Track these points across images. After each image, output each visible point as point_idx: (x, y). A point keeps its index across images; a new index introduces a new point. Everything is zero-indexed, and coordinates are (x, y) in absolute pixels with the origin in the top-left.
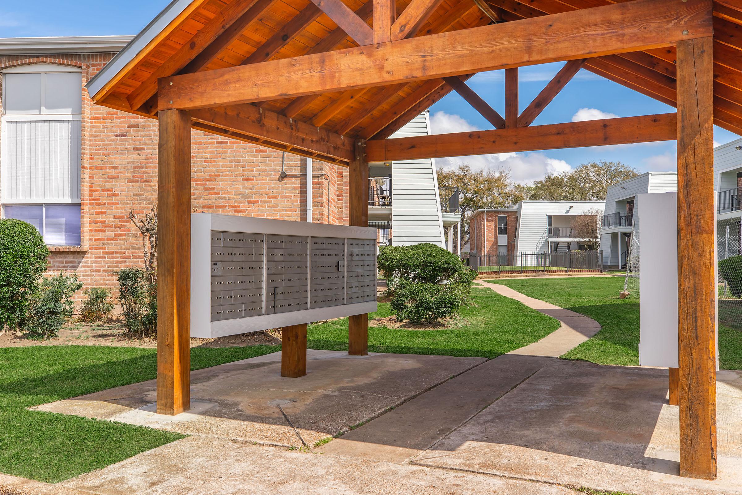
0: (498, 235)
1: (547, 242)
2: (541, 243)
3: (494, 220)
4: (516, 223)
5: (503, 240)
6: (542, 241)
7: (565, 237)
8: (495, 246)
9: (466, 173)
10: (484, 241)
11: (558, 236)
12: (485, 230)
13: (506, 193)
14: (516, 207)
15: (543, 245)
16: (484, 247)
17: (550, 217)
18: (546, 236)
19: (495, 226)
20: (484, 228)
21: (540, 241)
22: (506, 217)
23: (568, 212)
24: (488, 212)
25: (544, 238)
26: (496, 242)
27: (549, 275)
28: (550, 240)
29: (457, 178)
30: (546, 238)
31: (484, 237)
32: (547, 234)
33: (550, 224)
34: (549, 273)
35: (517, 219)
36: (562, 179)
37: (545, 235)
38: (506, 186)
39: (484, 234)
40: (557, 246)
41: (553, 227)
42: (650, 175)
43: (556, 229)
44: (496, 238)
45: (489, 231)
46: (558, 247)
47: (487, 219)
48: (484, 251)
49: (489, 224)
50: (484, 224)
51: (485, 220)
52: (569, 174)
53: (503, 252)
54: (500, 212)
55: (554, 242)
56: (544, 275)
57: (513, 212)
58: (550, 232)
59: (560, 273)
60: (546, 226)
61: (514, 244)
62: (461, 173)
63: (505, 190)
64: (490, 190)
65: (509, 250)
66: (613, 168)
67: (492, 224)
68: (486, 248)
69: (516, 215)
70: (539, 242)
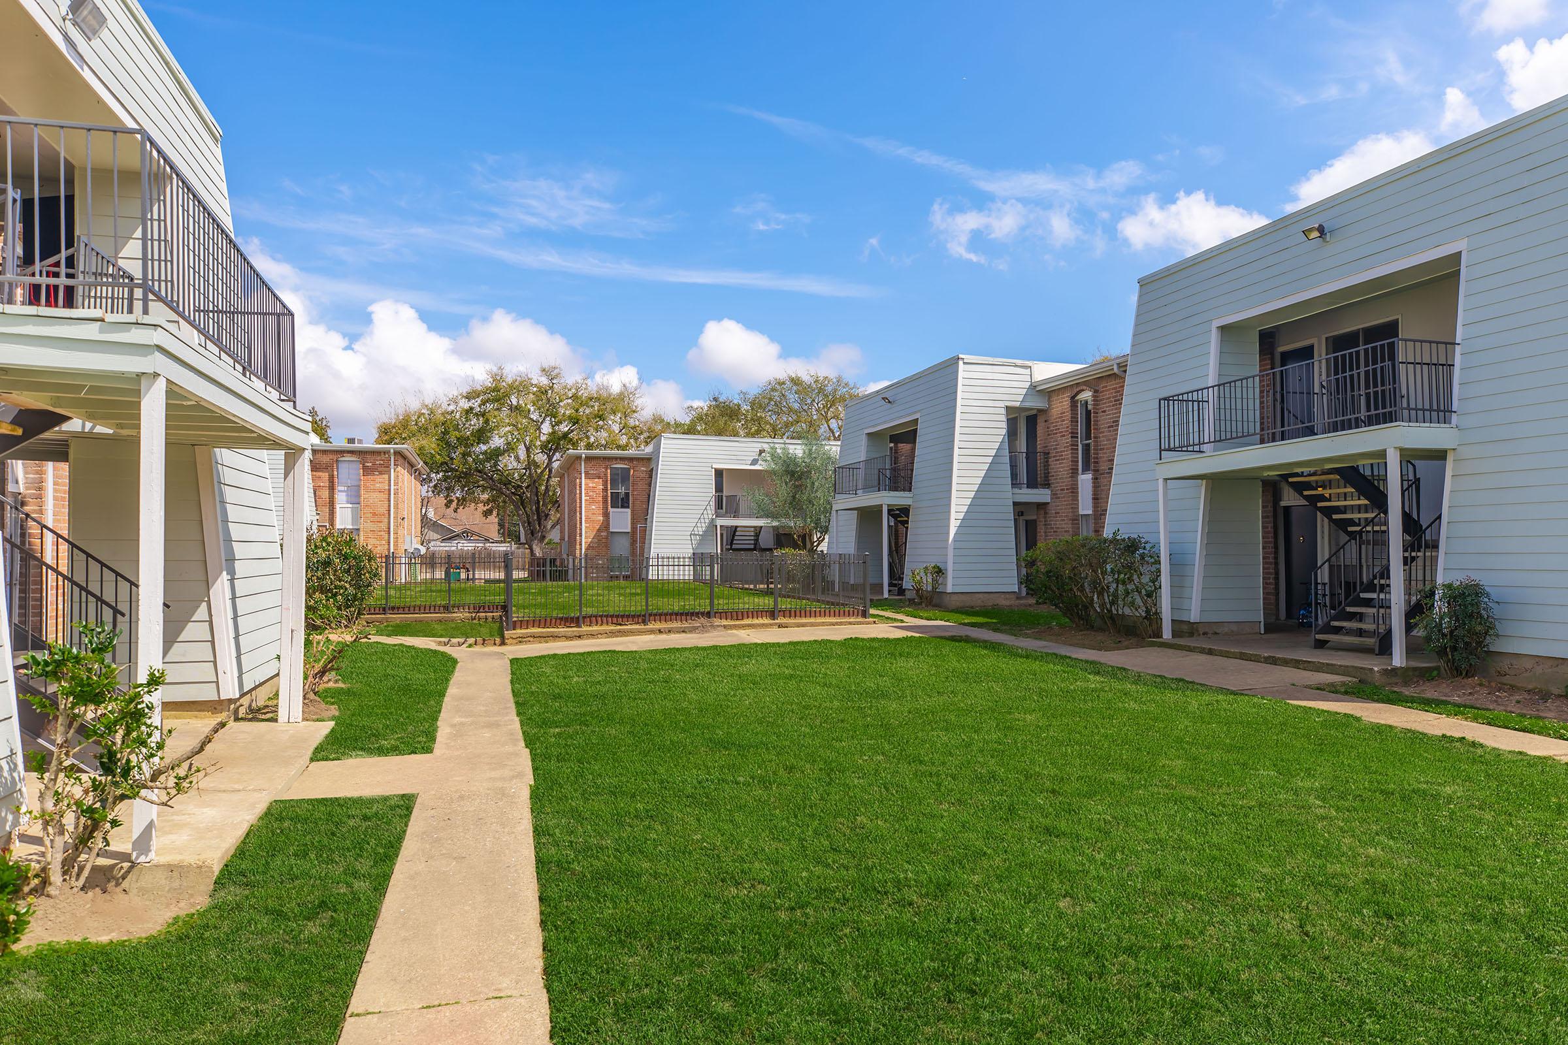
0: (611, 510)
1: (712, 525)
2: (700, 529)
3: (602, 475)
4: (650, 485)
5: (622, 520)
6: (703, 525)
7: (750, 516)
8: (605, 534)
9: (554, 381)
10: (581, 523)
11: (736, 515)
12: (584, 498)
13: (634, 428)
14: (649, 449)
15: (705, 532)
16: (581, 536)
17: (719, 473)
18: (711, 512)
19: (605, 490)
20: (581, 493)
21: (699, 525)
22: (629, 469)
23: (754, 462)
24: (589, 459)
25: (706, 516)
26: (606, 525)
27: (725, 627)
28: (720, 522)
29: (535, 389)
30: (710, 516)
31: (581, 514)
32: (713, 508)
33: (719, 488)
34: (724, 622)
35: (651, 474)
36: (739, 405)
37: (709, 512)
38: (634, 412)
39: (581, 507)
40: (734, 535)
41: (725, 493)
42: (961, 363)
43: (732, 498)
44: (606, 515)
45: (591, 501)
46: (736, 538)
47: (587, 473)
48: (581, 545)
49: (591, 485)
50: (581, 484)
51: (583, 475)
52: (751, 397)
53: (621, 547)
54: (616, 458)
55: (727, 527)
56: (712, 626)
57: (643, 459)
58: (719, 505)
59: (756, 621)
60: (710, 490)
61: (644, 530)
62: (544, 381)
63: (632, 422)
64: (601, 417)
65: (634, 542)
66: (829, 389)
67: (598, 484)
68: (586, 537)
69: (649, 463)
70: (696, 526)
